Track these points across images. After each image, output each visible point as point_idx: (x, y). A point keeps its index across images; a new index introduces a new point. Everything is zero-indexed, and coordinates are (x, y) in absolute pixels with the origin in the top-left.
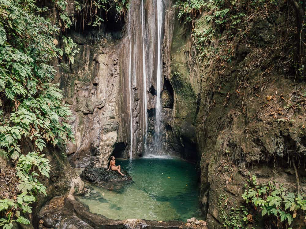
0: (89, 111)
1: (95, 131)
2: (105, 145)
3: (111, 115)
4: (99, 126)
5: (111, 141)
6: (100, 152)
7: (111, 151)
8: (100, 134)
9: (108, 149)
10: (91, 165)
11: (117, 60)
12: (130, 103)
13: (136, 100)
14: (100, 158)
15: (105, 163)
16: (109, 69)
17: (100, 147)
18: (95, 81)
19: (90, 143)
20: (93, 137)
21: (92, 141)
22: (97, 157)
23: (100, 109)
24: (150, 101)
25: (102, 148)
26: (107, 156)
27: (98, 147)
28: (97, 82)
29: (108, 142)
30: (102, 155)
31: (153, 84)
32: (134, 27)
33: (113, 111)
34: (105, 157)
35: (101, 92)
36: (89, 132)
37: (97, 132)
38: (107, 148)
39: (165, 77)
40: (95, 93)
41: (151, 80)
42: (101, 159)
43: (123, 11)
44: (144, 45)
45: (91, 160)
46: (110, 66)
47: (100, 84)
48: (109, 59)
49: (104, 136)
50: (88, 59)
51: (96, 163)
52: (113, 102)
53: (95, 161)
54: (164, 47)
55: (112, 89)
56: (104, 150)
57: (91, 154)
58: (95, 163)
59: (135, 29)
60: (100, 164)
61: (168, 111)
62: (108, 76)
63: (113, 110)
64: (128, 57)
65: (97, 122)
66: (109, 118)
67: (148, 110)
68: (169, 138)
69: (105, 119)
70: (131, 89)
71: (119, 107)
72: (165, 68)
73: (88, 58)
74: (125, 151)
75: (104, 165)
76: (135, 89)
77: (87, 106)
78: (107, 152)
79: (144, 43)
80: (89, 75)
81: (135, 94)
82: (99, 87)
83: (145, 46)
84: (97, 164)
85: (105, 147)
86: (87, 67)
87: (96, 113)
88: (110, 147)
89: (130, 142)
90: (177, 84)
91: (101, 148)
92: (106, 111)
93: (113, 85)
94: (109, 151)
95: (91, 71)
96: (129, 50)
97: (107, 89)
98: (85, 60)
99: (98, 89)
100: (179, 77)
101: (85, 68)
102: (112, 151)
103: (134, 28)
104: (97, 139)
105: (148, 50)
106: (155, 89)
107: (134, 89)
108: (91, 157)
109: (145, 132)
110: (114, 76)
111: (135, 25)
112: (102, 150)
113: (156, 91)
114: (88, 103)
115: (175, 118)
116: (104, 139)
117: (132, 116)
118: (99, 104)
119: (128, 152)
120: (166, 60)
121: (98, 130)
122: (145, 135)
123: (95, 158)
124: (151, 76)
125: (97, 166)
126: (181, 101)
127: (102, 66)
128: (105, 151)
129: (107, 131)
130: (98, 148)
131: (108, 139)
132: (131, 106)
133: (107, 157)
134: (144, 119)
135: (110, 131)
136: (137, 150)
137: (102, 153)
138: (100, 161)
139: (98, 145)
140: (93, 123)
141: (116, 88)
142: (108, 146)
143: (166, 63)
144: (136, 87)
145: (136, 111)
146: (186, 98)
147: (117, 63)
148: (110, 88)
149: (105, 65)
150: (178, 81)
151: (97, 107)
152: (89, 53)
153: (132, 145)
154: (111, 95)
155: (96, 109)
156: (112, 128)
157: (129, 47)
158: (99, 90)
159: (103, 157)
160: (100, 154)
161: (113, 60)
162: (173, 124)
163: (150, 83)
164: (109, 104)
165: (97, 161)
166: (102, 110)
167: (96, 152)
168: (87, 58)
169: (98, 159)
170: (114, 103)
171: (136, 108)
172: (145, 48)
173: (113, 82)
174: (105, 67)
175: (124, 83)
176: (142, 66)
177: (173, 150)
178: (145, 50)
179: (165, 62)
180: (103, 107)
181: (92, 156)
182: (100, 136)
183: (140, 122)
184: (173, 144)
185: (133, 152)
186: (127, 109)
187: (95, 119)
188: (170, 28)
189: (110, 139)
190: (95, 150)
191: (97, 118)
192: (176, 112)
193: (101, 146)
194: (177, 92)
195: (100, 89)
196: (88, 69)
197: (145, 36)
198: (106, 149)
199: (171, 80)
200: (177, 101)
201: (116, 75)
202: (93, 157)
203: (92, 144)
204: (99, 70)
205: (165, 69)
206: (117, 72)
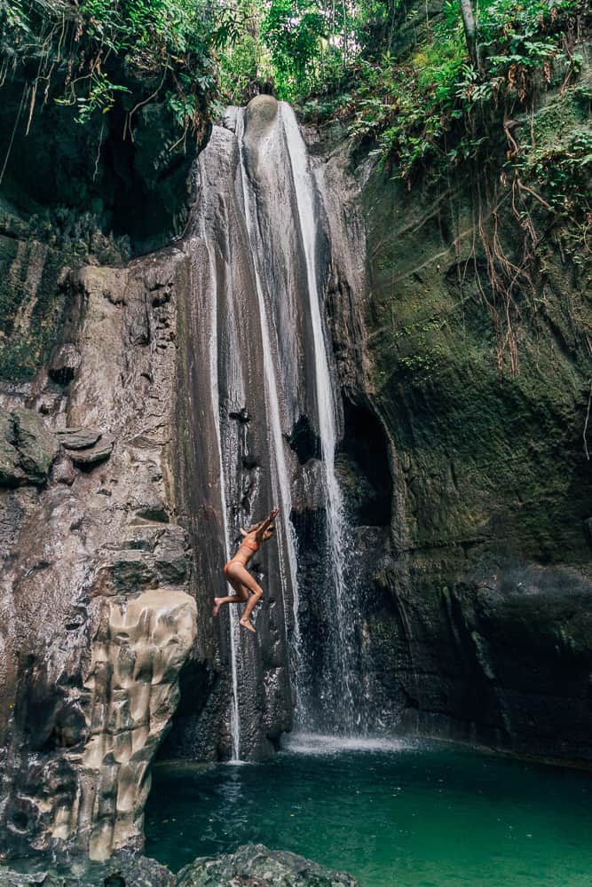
0: (26, 470)
1: (57, 575)
2: (121, 669)
3: (151, 501)
4: (81, 550)
5: (165, 642)
6: (88, 722)
7: (162, 711)
8: (90, 593)
9: (143, 696)
10: (13, 828)
11: (170, 285)
12: (219, 476)
13: (245, 464)
14: (87, 765)
15: (124, 804)
16: (130, 320)
17: (91, 685)
18: (62, 360)
19: (18, 654)
20: (44, 612)
21: (33, 639)
22: (63, 762)
23: (86, 468)
24: (297, 476)
25: (102, 689)
26: (139, 744)
27: (76, 681)
28: (73, 362)
29: (139, 648)
30: (97, 740)
31: (306, 409)
32: (223, 215)
33: (155, 484)
34: (124, 759)
35: (92, 402)
36: (16, 582)
37: (68, 580)
38: (136, 690)
39: (347, 394)
40: (56, 406)
41: (295, 395)
42: (91, 772)
43: (196, 122)
44: (261, 278)
45: (14, 786)
46: (134, 306)
47: (86, 372)
48: (133, 282)
49: (114, 609)
50: (33, 291)
51: (53, 812)
52: (152, 445)
53: (44, 796)
54: (332, 292)
55: (146, 392)
56: (118, 705)
57: (18, 740)
58: (44, 807)
59: (227, 219)
60: (85, 818)
61: (359, 535)
62: (125, 344)
63: (154, 479)
64: (204, 302)
65: (73, 528)
66: (138, 514)
67: (295, 516)
68: (375, 651)
69: (119, 514)
70: (223, 416)
71: (177, 478)
72: (343, 359)
73: (34, 286)
74: (204, 715)
75: (112, 824)
76: (239, 418)
77: (14, 443)
78: (137, 715)
79: (259, 273)
80: (33, 355)
81: (241, 436)
82: (81, 385)
83: (262, 282)
84: (62, 814)
85: (126, 685)
86: (23, 322)
87: (62, 486)
88: (155, 680)
89: (227, 663)
90: (411, 408)
91: (97, 692)
92: (123, 480)
93: (150, 379)
94: (153, 709)
95: (41, 337)
96: (206, 278)
97: (121, 392)
98: (20, 293)
99: (76, 392)
100: (426, 374)
101: (16, 325)
102: (172, 710)
103: (221, 217)
104: (69, 627)
105: (277, 293)
106: (313, 434)
107: (233, 416)
108: (16, 763)
109: (291, 613)
110: (153, 345)
111: (226, 210)
112: (101, 707)
113: (319, 439)
114: (22, 426)
115: (412, 551)
116: (112, 624)
117: (231, 536)
118: (84, 443)
119: (221, 725)
120: (346, 333)
121: (79, 571)
122: (291, 628)
123: (48, 768)
124: (296, 383)
125: (60, 832)
126: (435, 471)
127: (98, 304)
128: (126, 710)
129: (130, 580)
130: (75, 693)
131: (139, 628)
132: (224, 485)
133: (139, 756)
134: (281, 552)
135: (148, 580)
136: (264, 711)
137: (101, 728)
138: (89, 792)
139: (75, 666)
140: (48, 534)
141: (165, 389)
142: (145, 673)
143: (348, 342)
144: (243, 410)
145: (248, 513)
146: (476, 451)
147: (167, 298)
148: (133, 392)
149: (111, 301)
150: (417, 391)
151: (71, 459)
152: (41, 269)
153: (239, 684)
154: (141, 415)
155: (63, 468)
156: (162, 565)
157: (207, 270)
158: (82, 397)
159: (110, 760)
160: (84, 732)
161: (153, 286)
162: (406, 580)
163: (294, 405)
164: (131, 453)
165: (61, 789)
166: (96, 475)
167: (59, 724)
168: (30, 285)
169: (73, 774)
170: (159, 453)
171: (245, 499)
172: (262, 287)
173: (150, 366)
174: (110, 310)
175: (191, 387)
176: (261, 340)
177: (405, 707)
178: (264, 293)
179: (339, 340)
180: (103, 460)
181: (23, 752)
182: (93, 609)
183: (266, 564)
184: (400, 675)
185: (244, 721)
186: (207, 496)
187: (57, 512)
188: (351, 234)
189: (157, 627)
190: (49, 705)
191: (70, 507)
192: (410, 524)
193: (93, 674)
194: (410, 444)
195: (84, 392)
196: (28, 330)
197: (260, 254)
198: (127, 695)
199: (379, 395)
200: (410, 482)
201: (164, 343)
202: (33, 762)
203: (32, 660)
204: (82, 318)
205: (343, 364)
206: (167, 331)
